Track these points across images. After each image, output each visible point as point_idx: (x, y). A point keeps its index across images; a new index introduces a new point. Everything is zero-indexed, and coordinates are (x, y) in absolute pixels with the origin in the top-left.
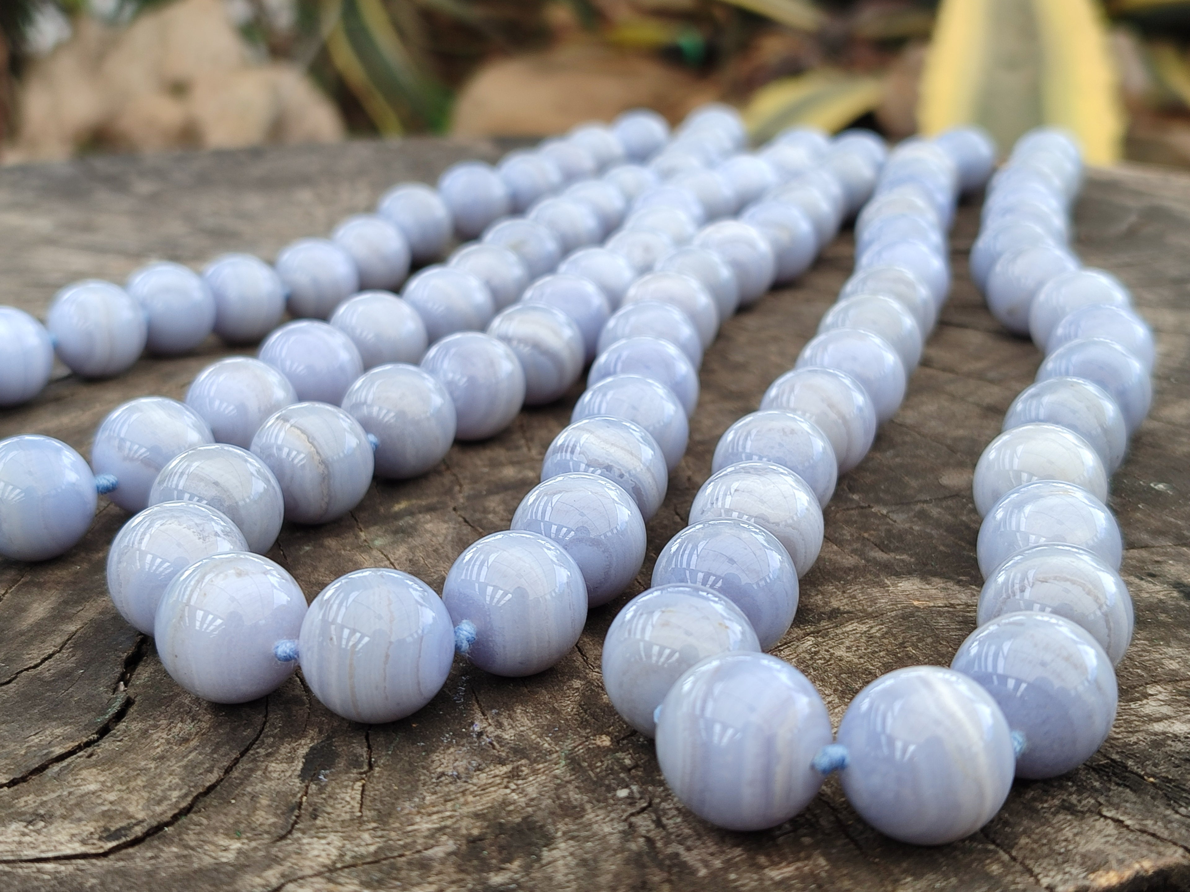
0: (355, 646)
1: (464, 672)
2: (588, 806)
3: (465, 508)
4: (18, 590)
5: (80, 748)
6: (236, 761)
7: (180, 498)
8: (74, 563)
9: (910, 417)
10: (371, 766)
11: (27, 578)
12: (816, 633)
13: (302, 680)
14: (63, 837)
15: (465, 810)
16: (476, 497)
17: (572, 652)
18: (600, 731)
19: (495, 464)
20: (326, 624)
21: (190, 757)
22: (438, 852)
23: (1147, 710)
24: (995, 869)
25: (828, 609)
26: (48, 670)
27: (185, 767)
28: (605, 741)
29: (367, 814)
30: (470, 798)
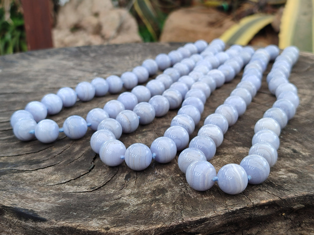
0: (134, 157)
1: (154, 162)
2: (174, 186)
3: (156, 131)
4: (73, 145)
5: (86, 174)
6: (114, 176)
7: (103, 129)
8: (83, 140)
9: (248, 113)
10: (137, 178)
11: (75, 142)
12: (220, 157)
13: (125, 163)
14: (84, 188)
15: (153, 186)
16: (159, 129)
17: (174, 159)
18: (178, 173)
19: (163, 122)
20: (129, 153)
21: (106, 175)
22: (148, 193)
23: (279, 173)
24: (244, 199)
25: (224, 152)
26: (79, 160)
27: (105, 177)
28: (179, 175)
29: (136, 186)
30: (154, 184)
